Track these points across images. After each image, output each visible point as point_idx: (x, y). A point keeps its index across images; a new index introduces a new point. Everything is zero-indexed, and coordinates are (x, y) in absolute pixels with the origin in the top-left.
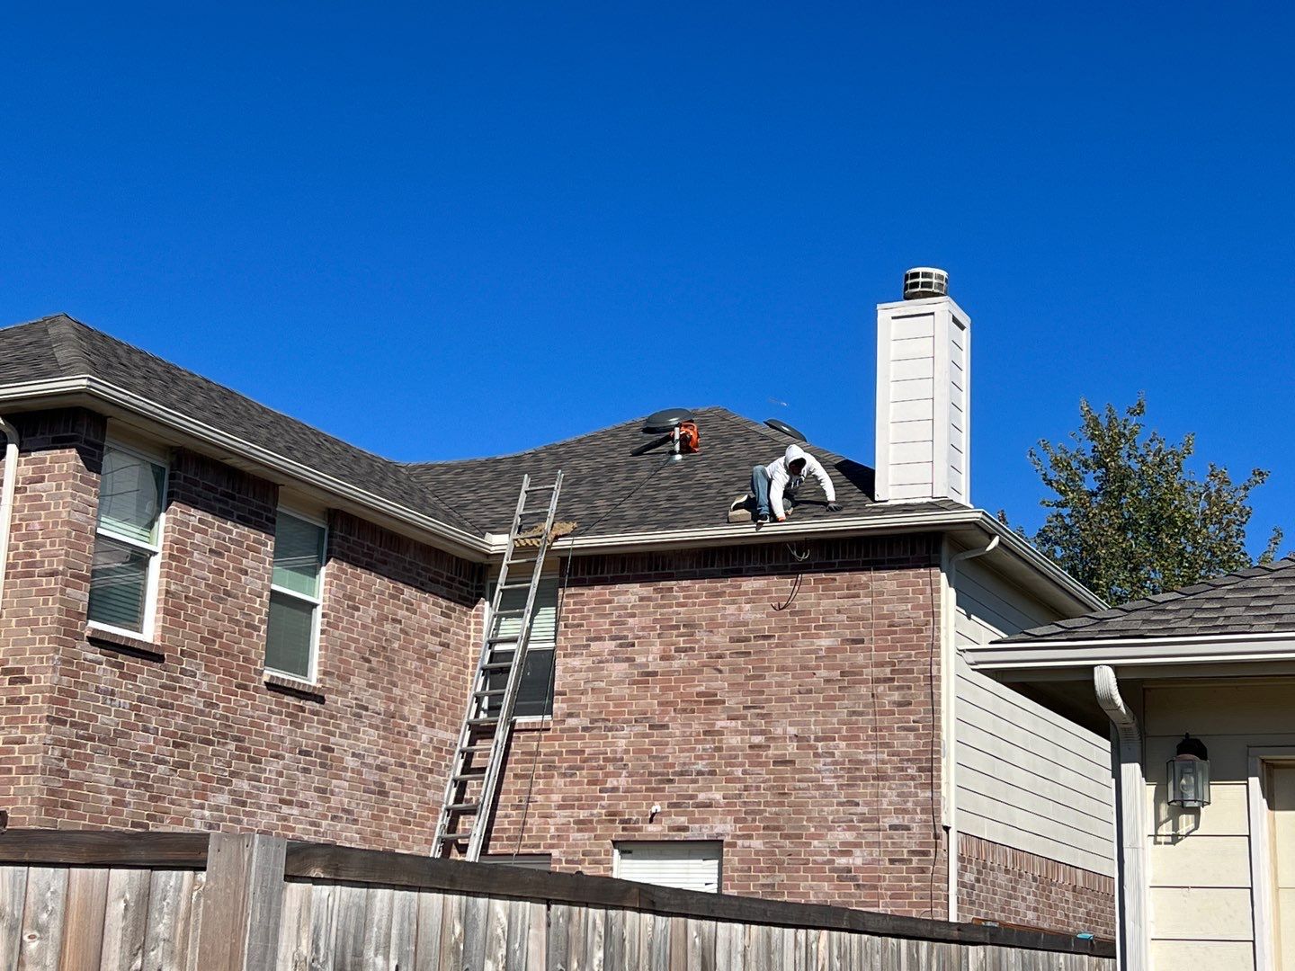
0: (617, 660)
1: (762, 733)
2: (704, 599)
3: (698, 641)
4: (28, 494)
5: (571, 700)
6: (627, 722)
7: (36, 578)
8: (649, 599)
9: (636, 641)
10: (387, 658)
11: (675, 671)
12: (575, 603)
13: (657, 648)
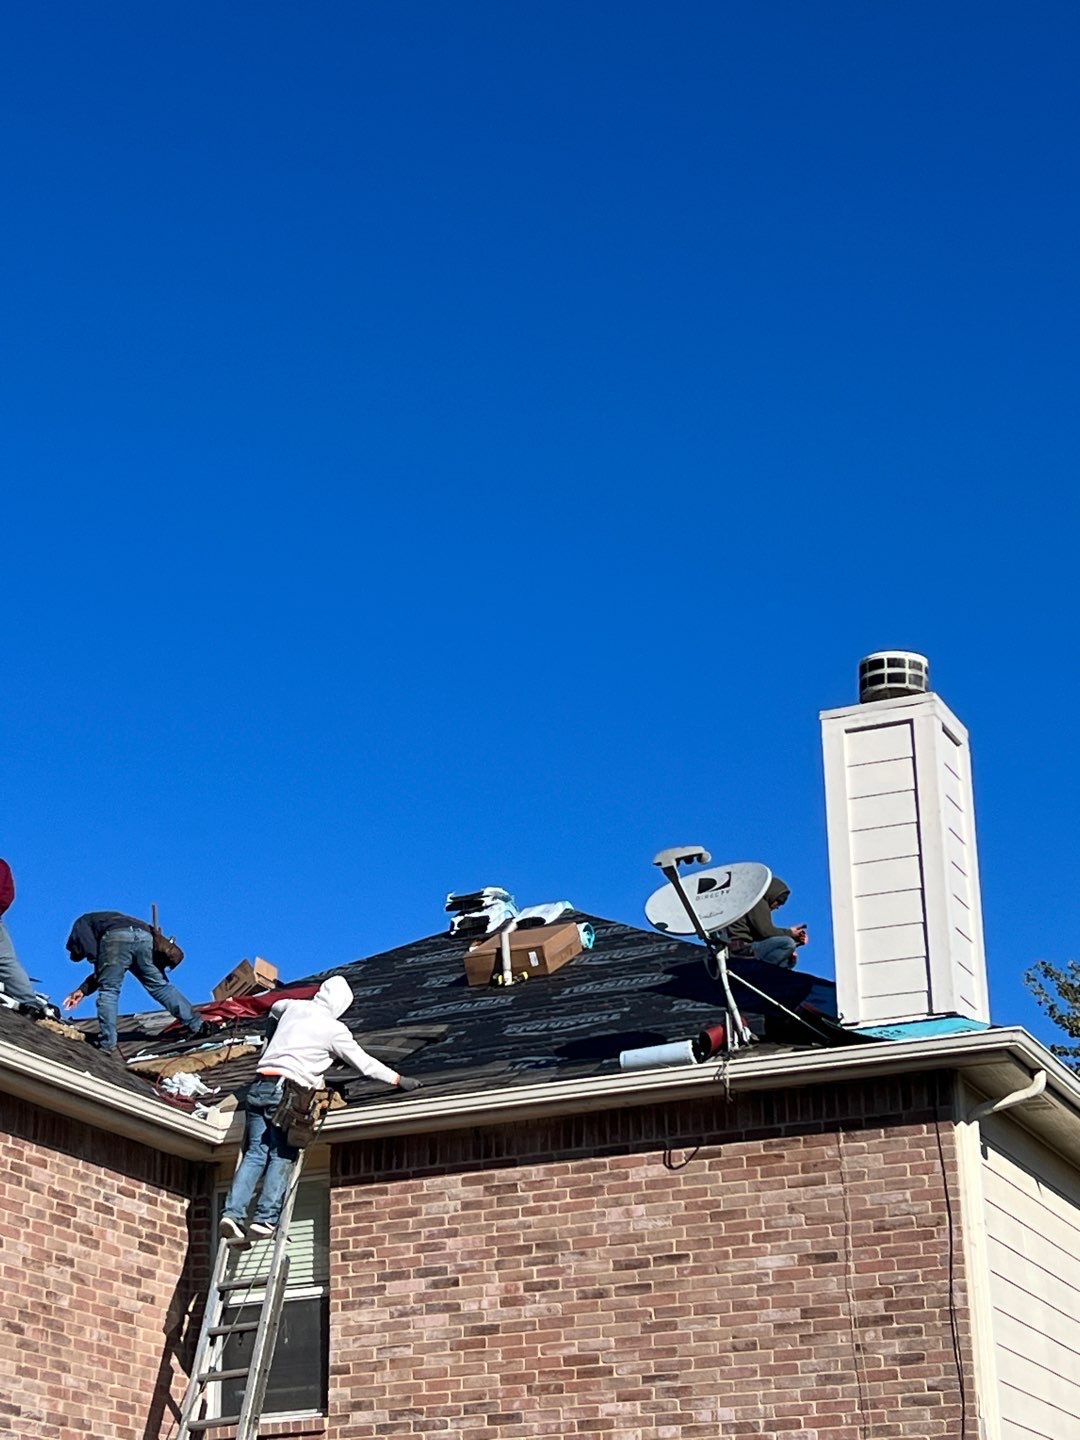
0: (431, 1310)
1: (675, 1420)
2: (568, 1200)
3: (561, 1271)
5: (356, 1381)
6: (449, 1412)
8: (478, 1205)
9: (460, 1276)
10: (49, 1323)
11: (525, 1324)
12: (358, 1219)
13: (494, 1288)
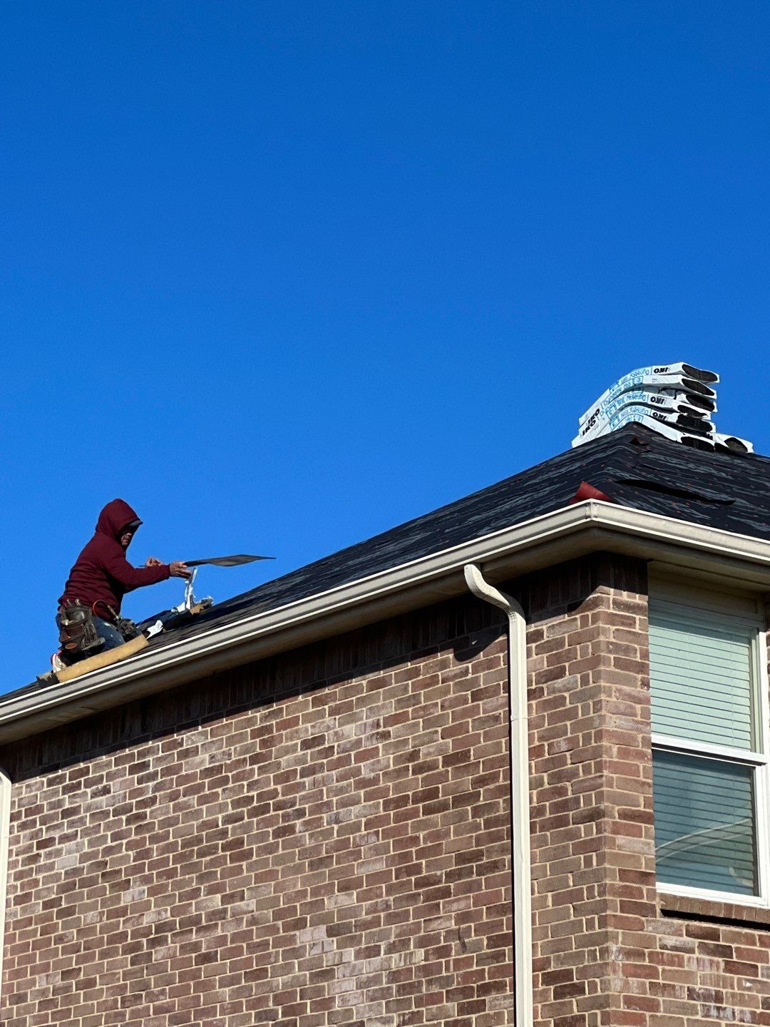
4: (546, 697)
7: (571, 826)
